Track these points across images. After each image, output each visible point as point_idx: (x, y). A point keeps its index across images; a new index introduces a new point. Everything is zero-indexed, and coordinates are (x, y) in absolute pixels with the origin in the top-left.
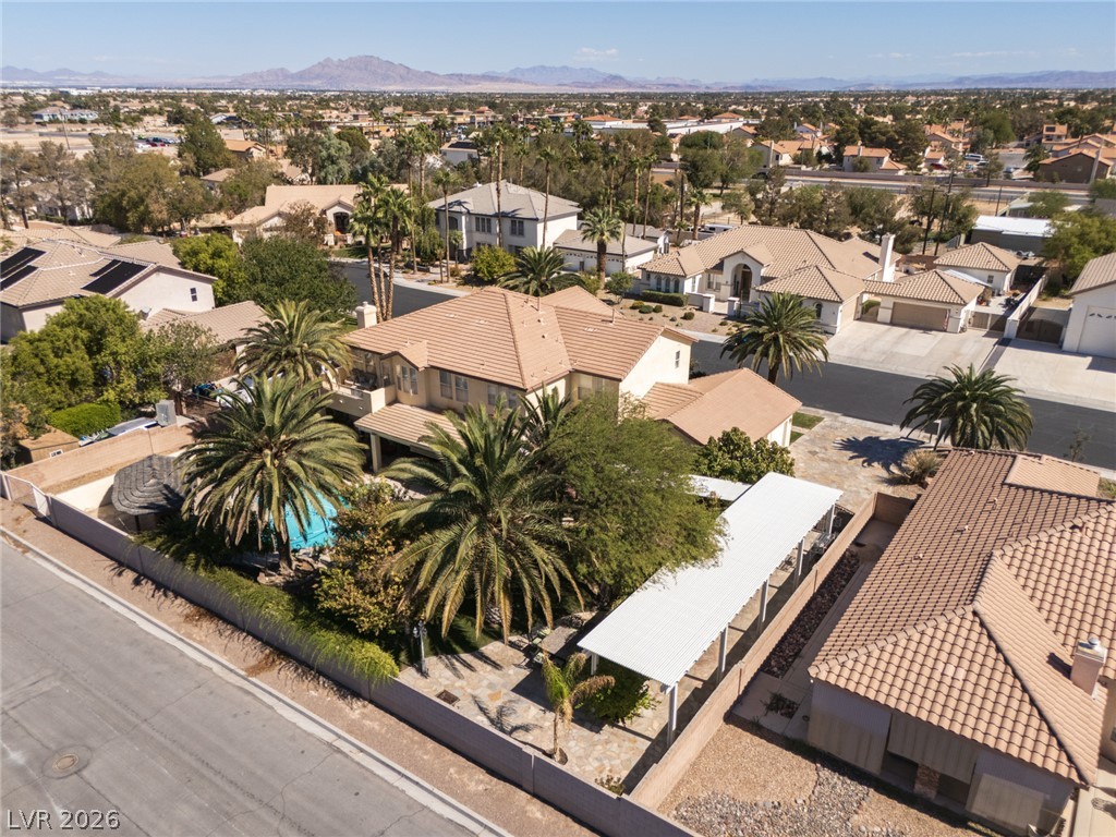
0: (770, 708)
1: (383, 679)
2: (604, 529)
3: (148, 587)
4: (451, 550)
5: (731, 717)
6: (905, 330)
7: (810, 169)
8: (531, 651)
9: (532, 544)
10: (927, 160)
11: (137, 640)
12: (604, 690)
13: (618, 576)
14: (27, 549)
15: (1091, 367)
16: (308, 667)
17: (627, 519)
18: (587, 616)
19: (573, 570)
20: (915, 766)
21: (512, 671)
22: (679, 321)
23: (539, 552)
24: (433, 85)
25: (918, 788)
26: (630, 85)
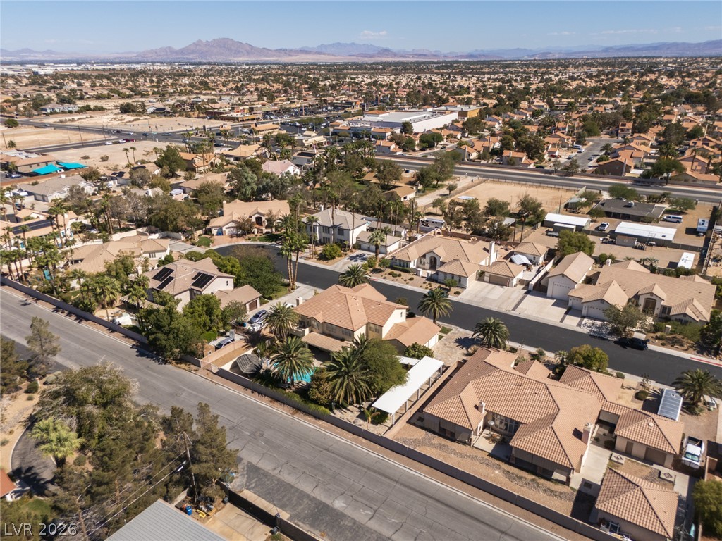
0: (418, 420)
1: (327, 415)
2: (378, 377)
3: (256, 394)
4: (342, 384)
5: (408, 422)
6: (494, 285)
7: (485, 162)
8: (360, 408)
9: (360, 381)
10: (549, 152)
11: (260, 407)
12: (378, 415)
13: (381, 389)
14: (216, 383)
15: (554, 305)
16: (306, 413)
17: (383, 375)
18: (374, 399)
19: (370, 388)
20: (445, 430)
21: (356, 413)
22: (408, 281)
23: (362, 384)
24: (268, 57)
25: (447, 435)
26: (395, 55)
